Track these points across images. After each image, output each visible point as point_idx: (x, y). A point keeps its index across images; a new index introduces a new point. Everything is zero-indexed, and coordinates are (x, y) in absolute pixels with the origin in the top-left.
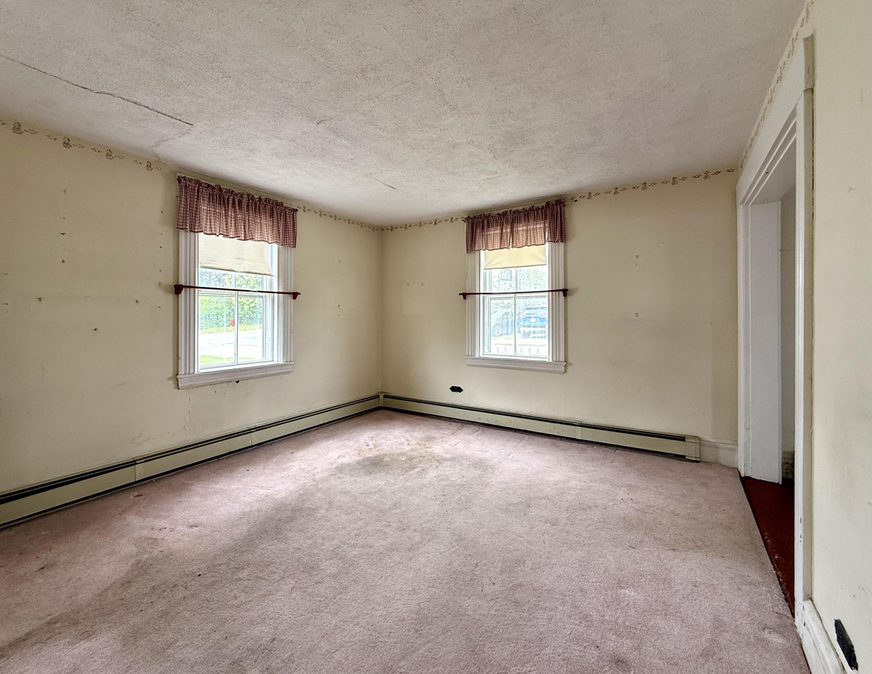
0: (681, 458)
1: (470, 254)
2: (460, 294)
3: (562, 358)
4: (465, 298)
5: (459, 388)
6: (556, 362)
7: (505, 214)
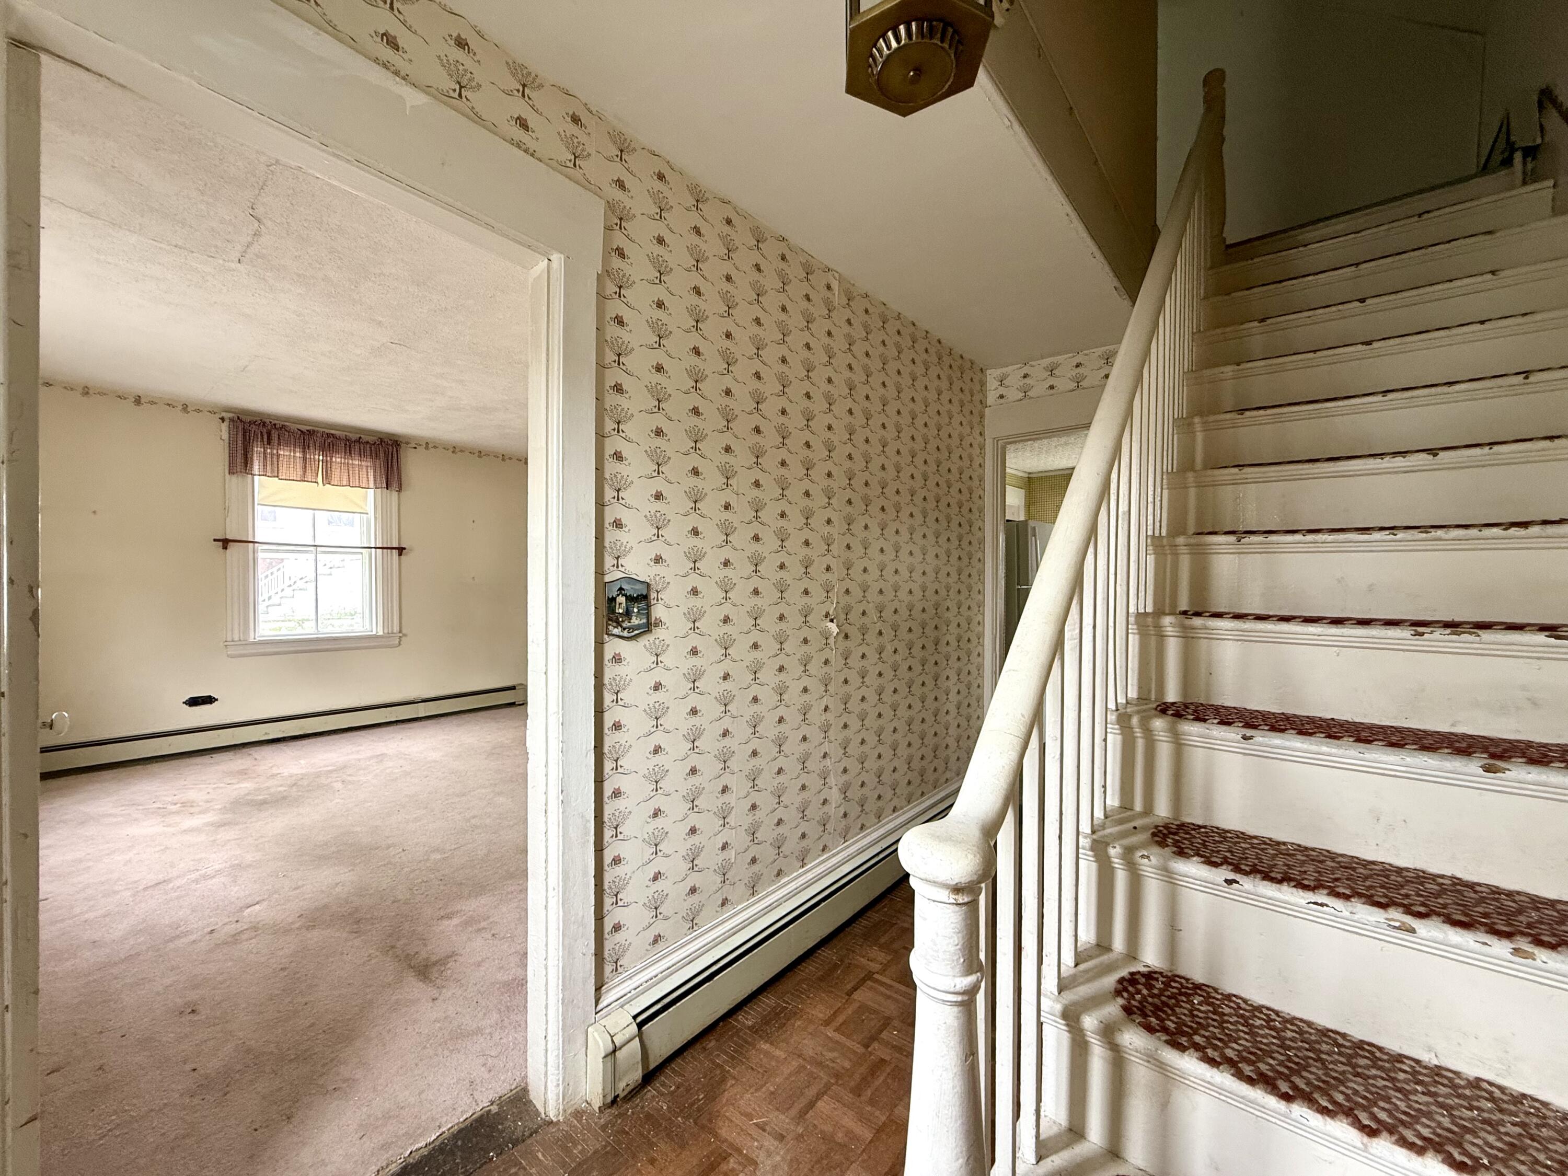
0: (511, 705)
1: (234, 478)
2: (215, 540)
3: (396, 629)
4: (225, 548)
5: (210, 697)
6: (388, 635)
7: (311, 433)
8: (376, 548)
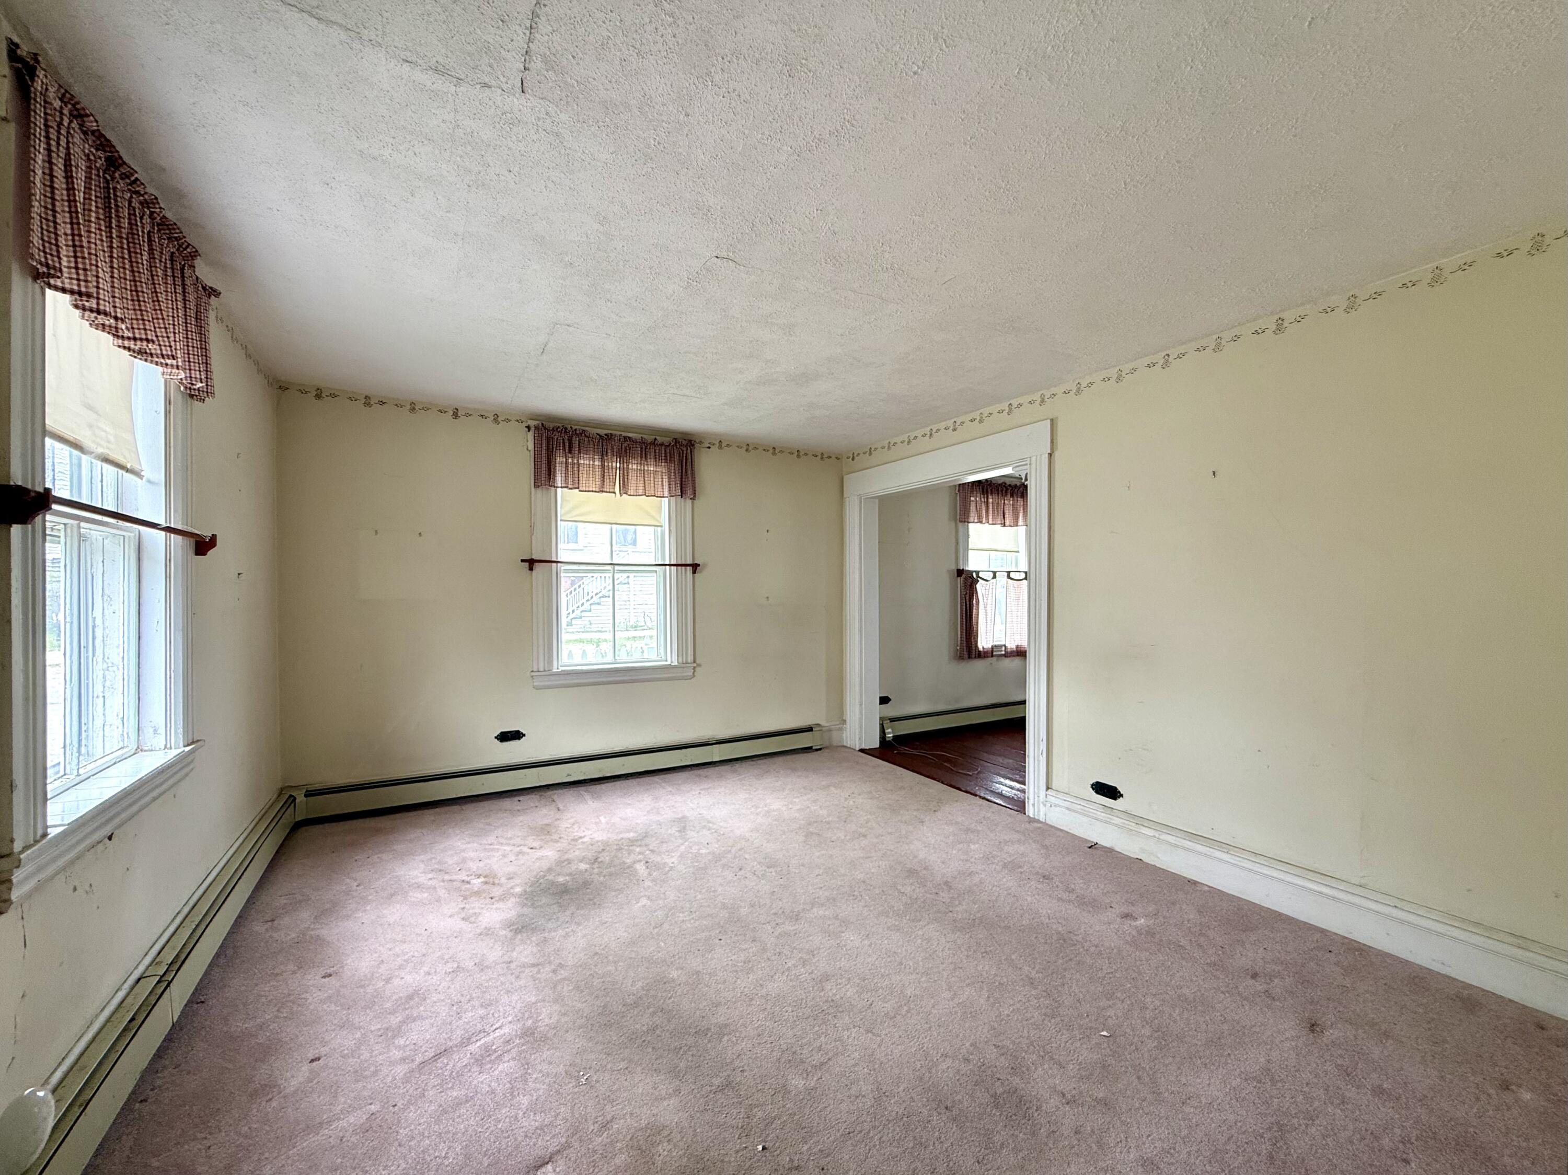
0: (808, 750)
1: (539, 491)
2: (523, 561)
3: (690, 659)
4: (531, 569)
5: (518, 732)
6: (682, 665)
7: (609, 437)
8: (670, 565)
